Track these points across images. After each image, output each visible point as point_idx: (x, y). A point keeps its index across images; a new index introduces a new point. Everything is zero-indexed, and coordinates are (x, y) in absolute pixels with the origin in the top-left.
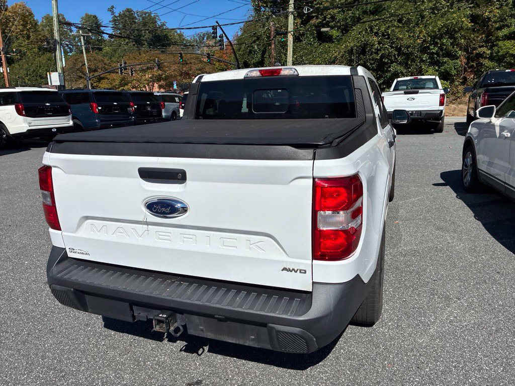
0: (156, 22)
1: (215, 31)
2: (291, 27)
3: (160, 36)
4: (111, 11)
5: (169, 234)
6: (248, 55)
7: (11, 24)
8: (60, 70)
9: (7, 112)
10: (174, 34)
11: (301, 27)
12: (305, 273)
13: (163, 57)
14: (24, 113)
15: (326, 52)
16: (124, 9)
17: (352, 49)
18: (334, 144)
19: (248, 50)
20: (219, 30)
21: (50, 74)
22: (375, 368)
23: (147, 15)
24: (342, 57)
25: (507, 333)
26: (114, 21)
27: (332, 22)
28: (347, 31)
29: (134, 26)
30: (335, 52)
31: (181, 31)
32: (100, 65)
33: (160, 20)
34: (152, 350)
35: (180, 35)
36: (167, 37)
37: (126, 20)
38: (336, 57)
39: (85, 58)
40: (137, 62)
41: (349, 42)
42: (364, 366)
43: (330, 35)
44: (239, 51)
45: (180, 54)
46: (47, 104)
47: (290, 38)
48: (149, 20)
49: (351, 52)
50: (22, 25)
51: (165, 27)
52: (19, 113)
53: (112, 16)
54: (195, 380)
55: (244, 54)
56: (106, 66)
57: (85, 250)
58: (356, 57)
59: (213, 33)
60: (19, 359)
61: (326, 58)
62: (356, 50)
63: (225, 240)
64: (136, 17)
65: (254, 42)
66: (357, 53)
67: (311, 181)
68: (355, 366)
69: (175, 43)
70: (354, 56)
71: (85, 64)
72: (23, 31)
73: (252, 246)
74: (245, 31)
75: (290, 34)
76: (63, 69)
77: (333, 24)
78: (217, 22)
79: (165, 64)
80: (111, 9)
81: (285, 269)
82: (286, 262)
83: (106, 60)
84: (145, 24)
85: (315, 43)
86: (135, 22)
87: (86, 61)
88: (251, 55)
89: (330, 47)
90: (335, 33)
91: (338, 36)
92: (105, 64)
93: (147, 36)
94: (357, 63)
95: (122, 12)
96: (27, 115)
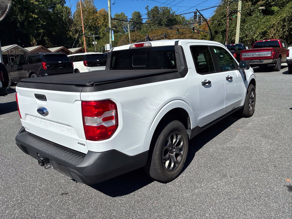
0: (170, 12)
1: (196, 14)
2: (239, 8)
3: (171, 19)
4: (147, 9)
5: (47, 123)
6: (218, 26)
7: (98, 20)
8: (111, 43)
10: (180, 17)
11: (252, 7)
12: (85, 145)
13: (169, 31)
15: (267, 21)
16: (154, 7)
19: (218, 24)
20: (198, 14)
21: (106, 45)
23: (165, 8)
24: (278, 24)
26: (148, 14)
27: (273, 2)
28: (283, 7)
29: (158, 15)
30: (274, 21)
31: (183, 16)
32: (138, 38)
33: (172, 11)
35: (183, 18)
36: (176, 20)
37: (154, 13)
38: (274, 24)
39: (129, 35)
40: (156, 35)
41: (283, 14)
42: (143, 201)
43: (272, 10)
44: (212, 24)
45: (177, 29)
46: (98, 60)
47: (239, 15)
48: (166, 11)
49: (284, 20)
50: (103, 20)
51: (174, 14)
52: (85, 65)
53: (147, 11)
55: (215, 26)
56: (141, 38)
57: (28, 128)
58: (288, 23)
59: (194, 16)
61: (267, 25)
62: (288, 19)
63: (61, 127)
64: (159, 10)
65: (222, 18)
66: (288, 21)
69: (180, 23)
70: (286, 23)
71: (129, 38)
72: (104, 23)
73: (68, 131)
74: (217, 11)
75: (239, 12)
76: (112, 42)
77: (273, 3)
78: (197, 9)
79: (171, 35)
80: (147, 8)
81: (78, 143)
82: (79, 140)
83: (141, 36)
84: (164, 14)
85: (261, 16)
86: (159, 13)
87: (130, 36)
88: (220, 26)
89: (270, 18)
90: (275, 8)
91: (278, 10)
92: (141, 37)
93: (165, 20)
94: (288, 27)
95: (152, 9)
96: (88, 66)
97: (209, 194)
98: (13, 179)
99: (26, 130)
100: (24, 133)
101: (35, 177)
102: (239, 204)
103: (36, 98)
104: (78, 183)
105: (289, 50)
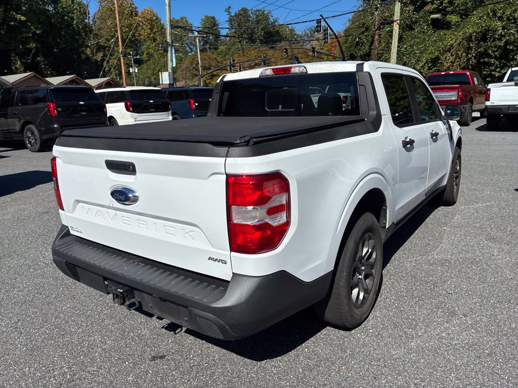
0: (269, 19)
1: (319, 24)
2: (397, 16)
3: (271, 33)
4: (227, 11)
5: (129, 219)
6: (355, 47)
7: (140, 28)
8: (170, 70)
9: (119, 108)
10: (286, 29)
11: (414, 14)
12: (225, 263)
13: (270, 52)
14: (131, 110)
15: (440, 40)
16: (240, 9)
17: (471, 36)
18: (251, 143)
19: (355, 42)
20: (323, 23)
21: (161, 74)
22: (330, 370)
23: (261, 12)
24: (459, 44)
25: (499, 359)
26: (230, 20)
27: (450, 7)
28: (467, 16)
29: (248, 24)
30: (452, 40)
31: (292, 27)
32: (213, 63)
33: (273, 17)
34: (140, 324)
35: (292, 31)
36: (279, 33)
37: (241, 19)
38: (451, 45)
39: (199, 57)
40: (246, 59)
41: (468, 28)
42: (319, 367)
43: (448, 21)
44: (346, 42)
45: (285, 49)
46: (151, 101)
47: (396, 28)
48: (262, 17)
49: (469, 39)
50: (150, 29)
51: (277, 23)
52: (128, 109)
53: (229, 16)
54: (160, 355)
55: (351, 47)
56: (219, 64)
57: (80, 229)
58: (476, 44)
59: (317, 27)
60: (38, 316)
61: (440, 47)
62: (476, 37)
63: (167, 227)
64: (250, 16)
65: (363, 33)
66: (476, 40)
67: (225, 176)
68: (310, 365)
69: (286, 39)
70: (472, 43)
71: (198, 63)
72: (150, 34)
73: (186, 235)
74: (353, 21)
75: (396, 23)
76: (173, 68)
77: (450, 9)
78: (321, 16)
79: (272, 60)
80: (228, 10)
81: (210, 259)
82: (211, 252)
83: (219, 59)
84: (258, 22)
85: (429, 30)
86: (249, 21)
87: (199, 60)
88: (359, 47)
89: (445, 35)
90: (454, 18)
91: (458, 22)
92: (218, 62)
93: (260, 33)
94: (476, 50)
95: (238, 12)
96: (134, 111)
97: (439, 349)
98: (42, 330)
99: (72, 232)
100: (67, 239)
101: (87, 326)
102: (498, 365)
103: (108, 168)
104: (178, 335)
105: (489, 89)
